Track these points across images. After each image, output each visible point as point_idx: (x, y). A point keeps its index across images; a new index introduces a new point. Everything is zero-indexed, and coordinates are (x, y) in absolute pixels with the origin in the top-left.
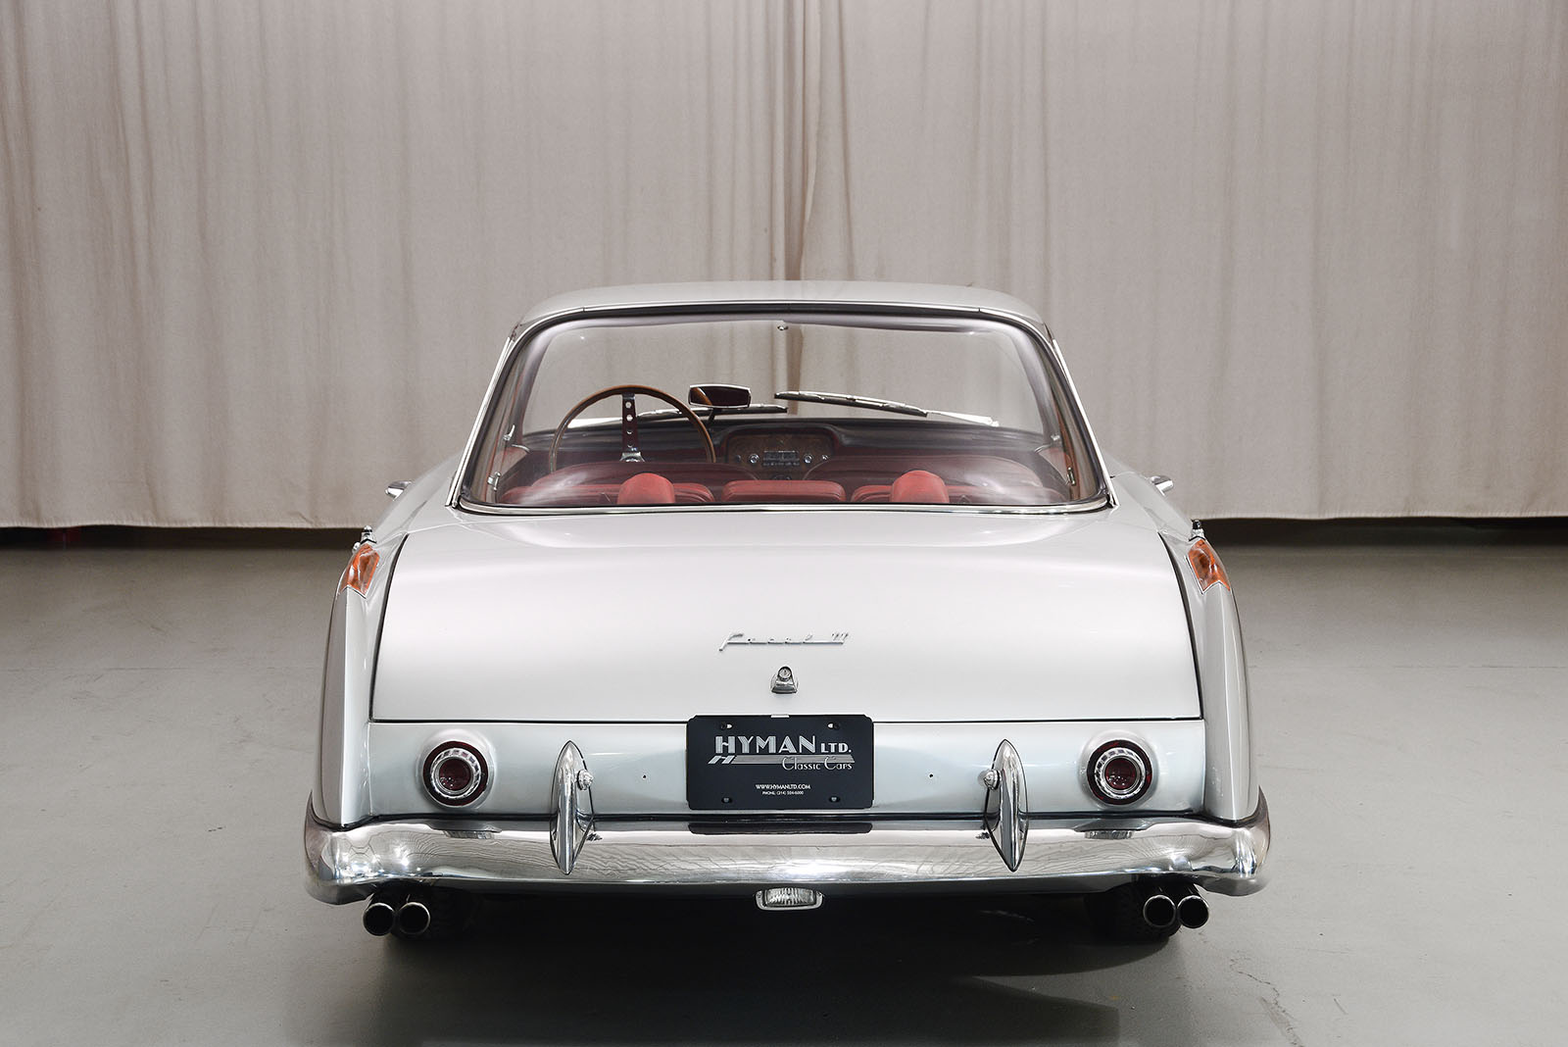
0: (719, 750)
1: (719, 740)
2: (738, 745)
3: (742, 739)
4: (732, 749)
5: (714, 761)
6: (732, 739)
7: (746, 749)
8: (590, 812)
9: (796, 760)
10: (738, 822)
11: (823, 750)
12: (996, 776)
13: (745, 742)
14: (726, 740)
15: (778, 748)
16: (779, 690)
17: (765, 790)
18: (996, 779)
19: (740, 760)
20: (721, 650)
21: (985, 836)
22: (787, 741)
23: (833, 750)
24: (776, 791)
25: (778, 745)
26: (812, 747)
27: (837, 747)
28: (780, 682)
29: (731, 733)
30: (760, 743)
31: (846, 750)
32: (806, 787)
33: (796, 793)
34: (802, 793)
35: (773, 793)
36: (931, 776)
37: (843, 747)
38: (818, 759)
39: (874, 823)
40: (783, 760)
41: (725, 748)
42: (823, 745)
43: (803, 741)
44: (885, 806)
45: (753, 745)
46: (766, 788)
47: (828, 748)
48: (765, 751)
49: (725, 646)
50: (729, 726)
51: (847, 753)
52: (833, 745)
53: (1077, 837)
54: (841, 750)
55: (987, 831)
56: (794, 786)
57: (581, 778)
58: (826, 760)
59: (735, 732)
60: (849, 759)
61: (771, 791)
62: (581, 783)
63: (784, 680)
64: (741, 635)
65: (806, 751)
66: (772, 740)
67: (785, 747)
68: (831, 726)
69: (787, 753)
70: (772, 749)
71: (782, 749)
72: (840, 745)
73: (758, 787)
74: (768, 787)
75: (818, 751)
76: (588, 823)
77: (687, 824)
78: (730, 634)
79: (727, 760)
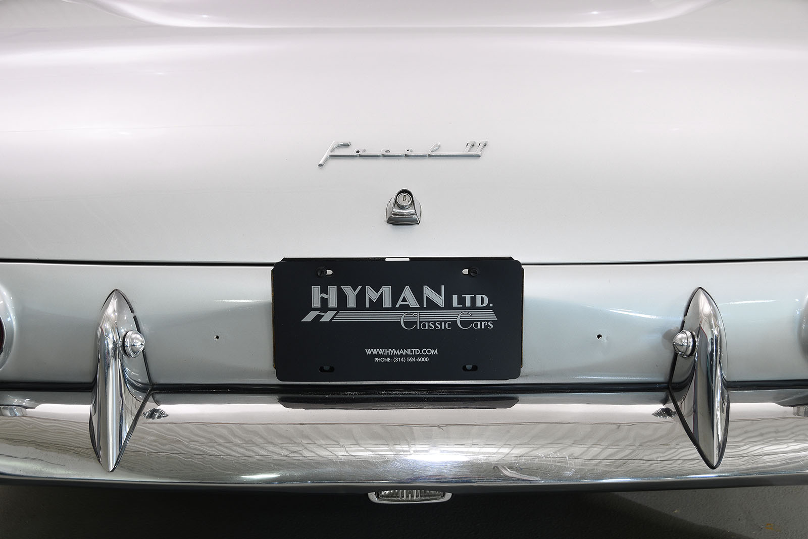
0: (316, 303)
1: (316, 291)
2: (342, 298)
3: (348, 290)
4: (333, 303)
5: (310, 317)
6: (333, 290)
7: (351, 302)
8: (146, 380)
9: (419, 317)
10: (342, 396)
11: (455, 304)
12: (691, 340)
13: (351, 295)
14: (324, 290)
15: (395, 301)
16: (396, 221)
17: (378, 356)
18: (691, 344)
19: (344, 317)
20: (320, 165)
21: (667, 412)
22: (407, 292)
23: (468, 304)
24: (392, 357)
25: (395, 297)
26: (440, 300)
27: (473, 300)
28: (396, 210)
29: (332, 281)
30: (371, 294)
31: (484, 305)
32: (433, 352)
33: (419, 360)
34: (426, 359)
35: (388, 360)
36: (599, 336)
37: (482, 300)
38: (448, 315)
39: (521, 397)
40: (402, 318)
41: (324, 301)
42: (455, 298)
43: (428, 292)
44: (537, 375)
45: (361, 297)
46: (379, 354)
47: (462, 301)
48: (377, 305)
49: (326, 160)
50: (329, 272)
51: (487, 307)
52: (468, 298)
53: (785, 412)
54: (479, 304)
55: (670, 406)
56: (416, 351)
57: (128, 343)
58: (459, 317)
59: (337, 280)
60: (491, 316)
61: (386, 357)
62: (129, 349)
63: (402, 208)
64: (346, 145)
65: (432, 306)
66: (387, 291)
67: (404, 300)
68: (466, 271)
69: (407, 308)
70: (387, 302)
71: (400, 303)
72: (479, 297)
73: (368, 352)
74: (381, 352)
75: (448, 305)
76: (145, 395)
77: (276, 397)
78: (333, 144)
79: (327, 317)
